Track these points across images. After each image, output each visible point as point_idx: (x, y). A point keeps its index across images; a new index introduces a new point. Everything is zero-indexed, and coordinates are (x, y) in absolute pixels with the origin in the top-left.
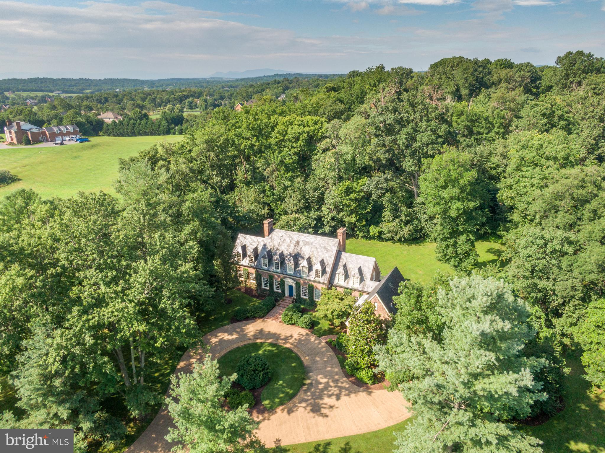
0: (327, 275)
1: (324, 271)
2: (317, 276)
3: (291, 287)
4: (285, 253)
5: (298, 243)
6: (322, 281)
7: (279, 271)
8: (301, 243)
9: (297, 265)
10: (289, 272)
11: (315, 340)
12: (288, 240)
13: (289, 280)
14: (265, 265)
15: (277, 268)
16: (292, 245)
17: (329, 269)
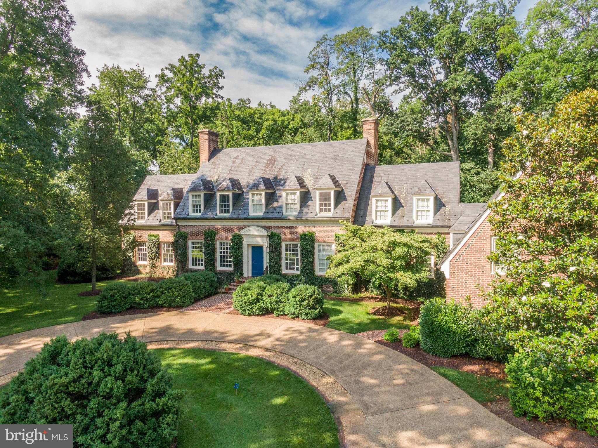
0: (349, 204)
1: (340, 196)
2: (324, 207)
3: (257, 250)
4: (243, 182)
5: (272, 161)
6: (338, 216)
7: (227, 215)
8: (281, 160)
9: (271, 198)
10: (252, 214)
11: (341, 339)
12: (250, 160)
13: (254, 231)
14: (197, 208)
15: (225, 208)
16: (261, 166)
17: (351, 193)
